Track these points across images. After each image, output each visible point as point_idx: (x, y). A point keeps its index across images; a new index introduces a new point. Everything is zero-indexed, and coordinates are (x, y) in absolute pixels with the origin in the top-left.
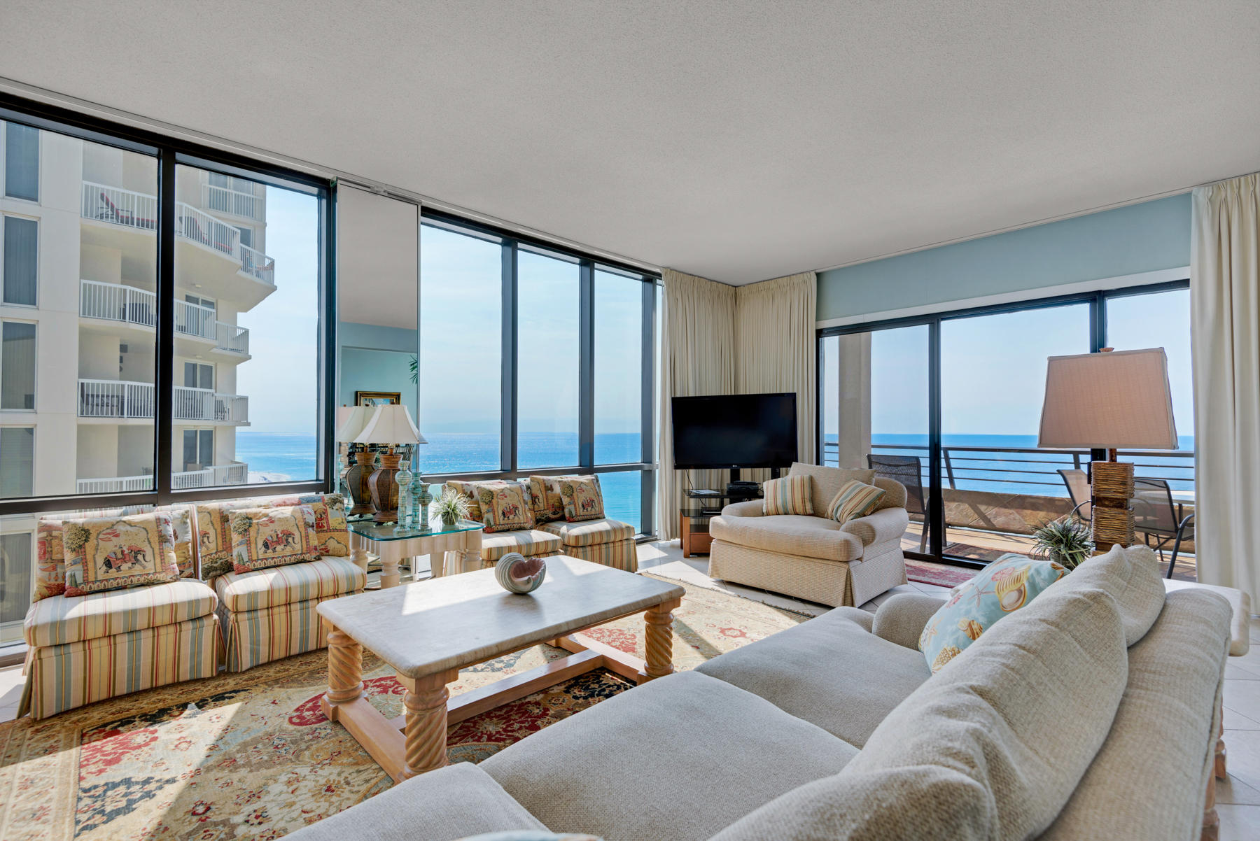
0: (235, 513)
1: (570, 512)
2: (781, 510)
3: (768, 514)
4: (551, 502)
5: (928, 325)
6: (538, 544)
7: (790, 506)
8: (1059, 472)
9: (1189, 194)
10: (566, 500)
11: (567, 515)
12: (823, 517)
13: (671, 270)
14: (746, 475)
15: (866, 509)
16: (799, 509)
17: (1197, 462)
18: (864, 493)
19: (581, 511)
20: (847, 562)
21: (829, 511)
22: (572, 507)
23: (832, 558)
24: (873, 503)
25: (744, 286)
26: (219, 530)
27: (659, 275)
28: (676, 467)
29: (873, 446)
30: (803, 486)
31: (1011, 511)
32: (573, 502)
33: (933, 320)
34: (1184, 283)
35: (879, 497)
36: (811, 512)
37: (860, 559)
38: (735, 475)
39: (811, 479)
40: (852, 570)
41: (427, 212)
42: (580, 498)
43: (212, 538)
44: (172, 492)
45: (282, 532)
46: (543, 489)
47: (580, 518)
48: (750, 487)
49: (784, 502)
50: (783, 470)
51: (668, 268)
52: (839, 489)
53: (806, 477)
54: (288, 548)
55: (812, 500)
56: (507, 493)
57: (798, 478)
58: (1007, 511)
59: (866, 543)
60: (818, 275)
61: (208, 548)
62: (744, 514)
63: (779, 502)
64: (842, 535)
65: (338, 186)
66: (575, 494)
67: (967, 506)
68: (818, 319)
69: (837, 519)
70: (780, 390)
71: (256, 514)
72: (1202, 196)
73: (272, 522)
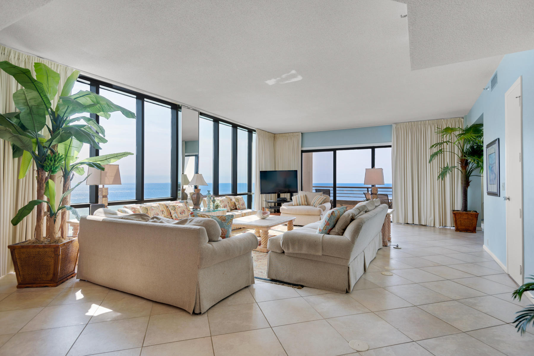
0: (170, 205)
1: (239, 207)
2: (298, 204)
3: (295, 205)
4: (232, 204)
5: (333, 152)
6: (237, 215)
7: (301, 203)
8: (364, 193)
9: (392, 125)
10: (237, 203)
11: (238, 208)
12: (310, 205)
13: (259, 129)
14: (283, 196)
15: (322, 202)
16: (303, 203)
17: (392, 190)
18: (321, 198)
19: (241, 207)
20: (320, 215)
21: (312, 204)
22: (239, 205)
23: (316, 214)
24: (324, 201)
25: (277, 134)
26: (166, 210)
27: (255, 131)
28: (262, 193)
29: (313, 187)
30: (304, 197)
31: (351, 206)
32: (239, 204)
33: (335, 150)
34: (390, 146)
35: (325, 199)
36: (307, 204)
37: (322, 215)
38: (279, 196)
39: (306, 195)
40: (321, 217)
41: (201, 114)
42: (241, 203)
43: (165, 212)
44: (144, 200)
45: (183, 210)
46: (230, 200)
47: (241, 209)
48: (284, 199)
49: (299, 202)
50: (294, 194)
51: (257, 129)
52: (314, 198)
53: (304, 195)
54: (185, 215)
55: (307, 201)
56: (224, 201)
57: (302, 195)
58: (350, 206)
59: (324, 210)
60: (302, 133)
61: (165, 215)
62: (289, 205)
63: (298, 202)
64: (318, 209)
65: (182, 107)
66: (239, 201)
67: (339, 205)
68: (302, 147)
69: (314, 206)
70: (290, 169)
71: (175, 205)
72: (394, 126)
73: (180, 207)
